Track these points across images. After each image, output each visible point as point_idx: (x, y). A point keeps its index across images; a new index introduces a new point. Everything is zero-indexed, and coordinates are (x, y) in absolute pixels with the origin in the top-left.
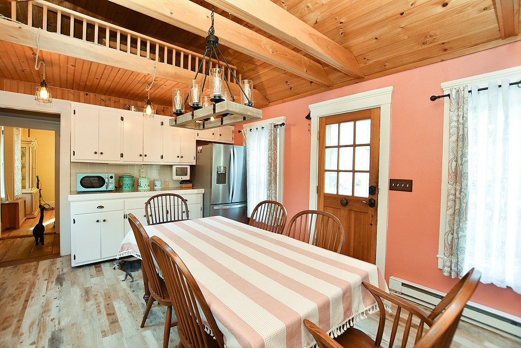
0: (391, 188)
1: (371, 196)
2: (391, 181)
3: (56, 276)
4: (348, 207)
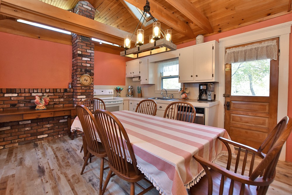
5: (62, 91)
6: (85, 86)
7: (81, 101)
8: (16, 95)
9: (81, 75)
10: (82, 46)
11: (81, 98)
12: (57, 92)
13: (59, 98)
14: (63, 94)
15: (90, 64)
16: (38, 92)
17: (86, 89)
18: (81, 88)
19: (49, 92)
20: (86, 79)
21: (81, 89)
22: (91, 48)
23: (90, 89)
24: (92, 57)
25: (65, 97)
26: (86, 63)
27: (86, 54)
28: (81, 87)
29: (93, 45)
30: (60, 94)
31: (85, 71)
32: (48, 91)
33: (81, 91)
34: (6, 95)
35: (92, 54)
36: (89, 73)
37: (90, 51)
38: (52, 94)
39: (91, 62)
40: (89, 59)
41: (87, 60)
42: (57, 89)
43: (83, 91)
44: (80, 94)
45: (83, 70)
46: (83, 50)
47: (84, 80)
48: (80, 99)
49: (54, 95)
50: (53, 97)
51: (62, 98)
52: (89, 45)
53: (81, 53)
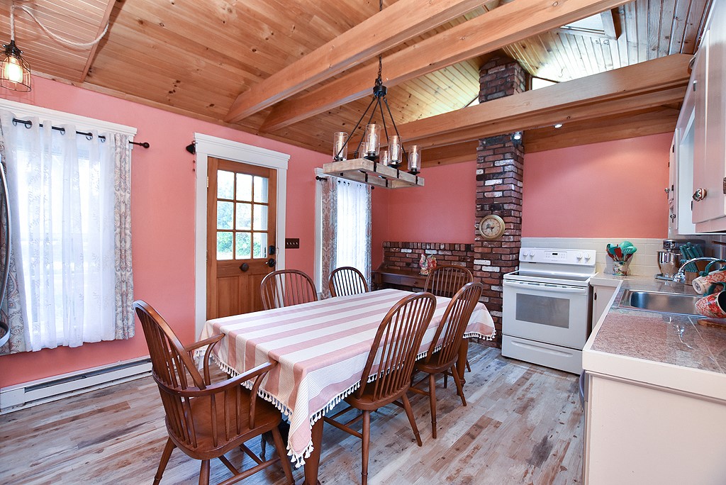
0: (287, 247)
1: (270, 256)
2: (287, 240)
3: (544, 464)
4: (248, 272)
5: (463, 249)
6: (491, 241)
7: (481, 270)
8: (410, 251)
9: (483, 217)
10: (485, 157)
11: (482, 265)
12: (455, 250)
13: (459, 261)
14: (465, 253)
15: (503, 191)
16: (430, 249)
17: (493, 246)
18: (482, 244)
19: (444, 250)
20: (491, 226)
21: (482, 246)
22: (504, 154)
23: (501, 247)
24: (506, 175)
25: (469, 260)
26: (494, 191)
27: (494, 171)
28: (482, 242)
29: (510, 146)
30: (461, 254)
31: (490, 209)
32: (442, 247)
33: (480, 250)
34: (403, 251)
35: (506, 167)
36: (500, 212)
37: (502, 163)
38: (449, 253)
39: (505, 187)
40: (500, 181)
41: (495, 185)
42: (455, 244)
43: (486, 250)
44: (479, 256)
45: (487, 207)
46: (487, 165)
47: (485, 227)
48: (479, 267)
49: (452, 255)
50: (450, 258)
51: (463, 261)
52: (501, 151)
53: (482, 172)
